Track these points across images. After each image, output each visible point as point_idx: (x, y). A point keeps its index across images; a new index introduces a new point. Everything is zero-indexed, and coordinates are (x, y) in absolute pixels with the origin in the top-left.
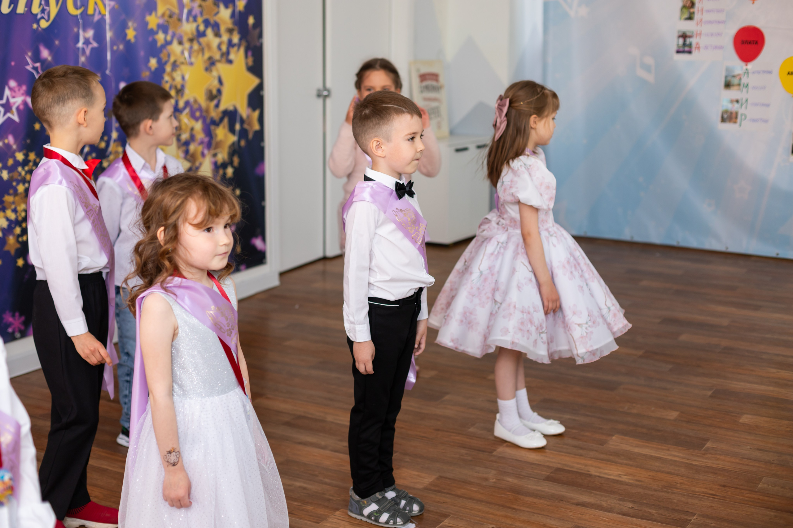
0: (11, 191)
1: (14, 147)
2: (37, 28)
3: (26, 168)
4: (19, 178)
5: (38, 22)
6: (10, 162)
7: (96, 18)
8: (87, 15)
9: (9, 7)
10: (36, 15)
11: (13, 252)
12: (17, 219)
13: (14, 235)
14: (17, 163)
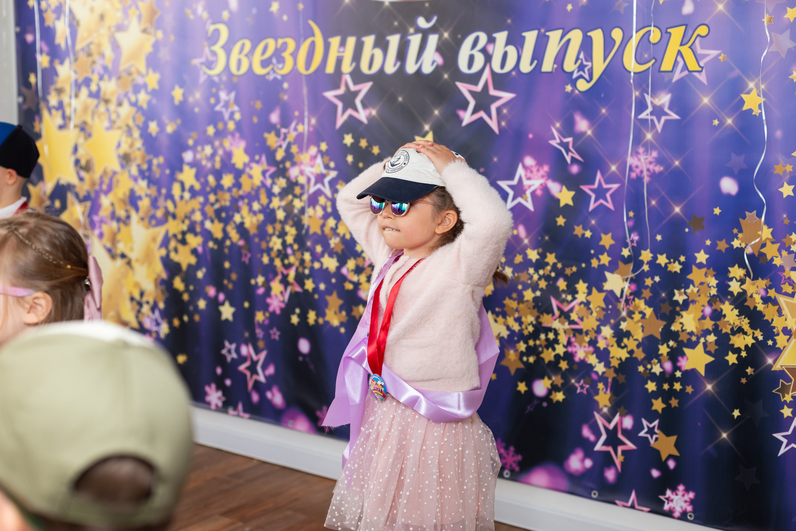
0: (515, 295)
1: (526, 241)
2: (572, 91)
3: (541, 272)
4: (529, 282)
5: (574, 83)
6: (519, 259)
7: (677, 76)
8: (660, 71)
9: (531, 64)
10: (572, 73)
11: (513, 371)
12: (521, 331)
13: (516, 351)
14: (527, 263)
